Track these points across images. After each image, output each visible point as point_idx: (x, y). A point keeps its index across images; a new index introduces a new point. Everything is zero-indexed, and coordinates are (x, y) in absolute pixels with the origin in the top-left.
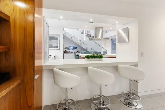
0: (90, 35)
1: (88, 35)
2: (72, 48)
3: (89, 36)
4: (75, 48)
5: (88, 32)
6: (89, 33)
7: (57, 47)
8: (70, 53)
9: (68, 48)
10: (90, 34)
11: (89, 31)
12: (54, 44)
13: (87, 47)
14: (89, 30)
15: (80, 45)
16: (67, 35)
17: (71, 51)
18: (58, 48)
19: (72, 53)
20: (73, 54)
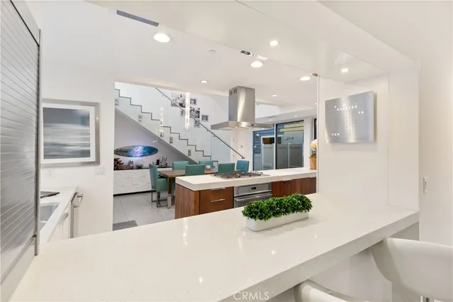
0: (199, 112)
1: (191, 111)
2: (140, 149)
3: (194, 113)
4: (150, 151)
5: (193, 101)
6: (193, 106)
7: (87, 154)
8: (132, 168)
9: (126, 151)
10: (196, 109)
11: (195, 101)
12: (71, 142)
13: (189, 148)
14: (194, 97)
15: (168, 142)
16: (124, 109)
17: (136, 160)
18: (92, 158)
19: (139, 167)
20: (146, 173)
